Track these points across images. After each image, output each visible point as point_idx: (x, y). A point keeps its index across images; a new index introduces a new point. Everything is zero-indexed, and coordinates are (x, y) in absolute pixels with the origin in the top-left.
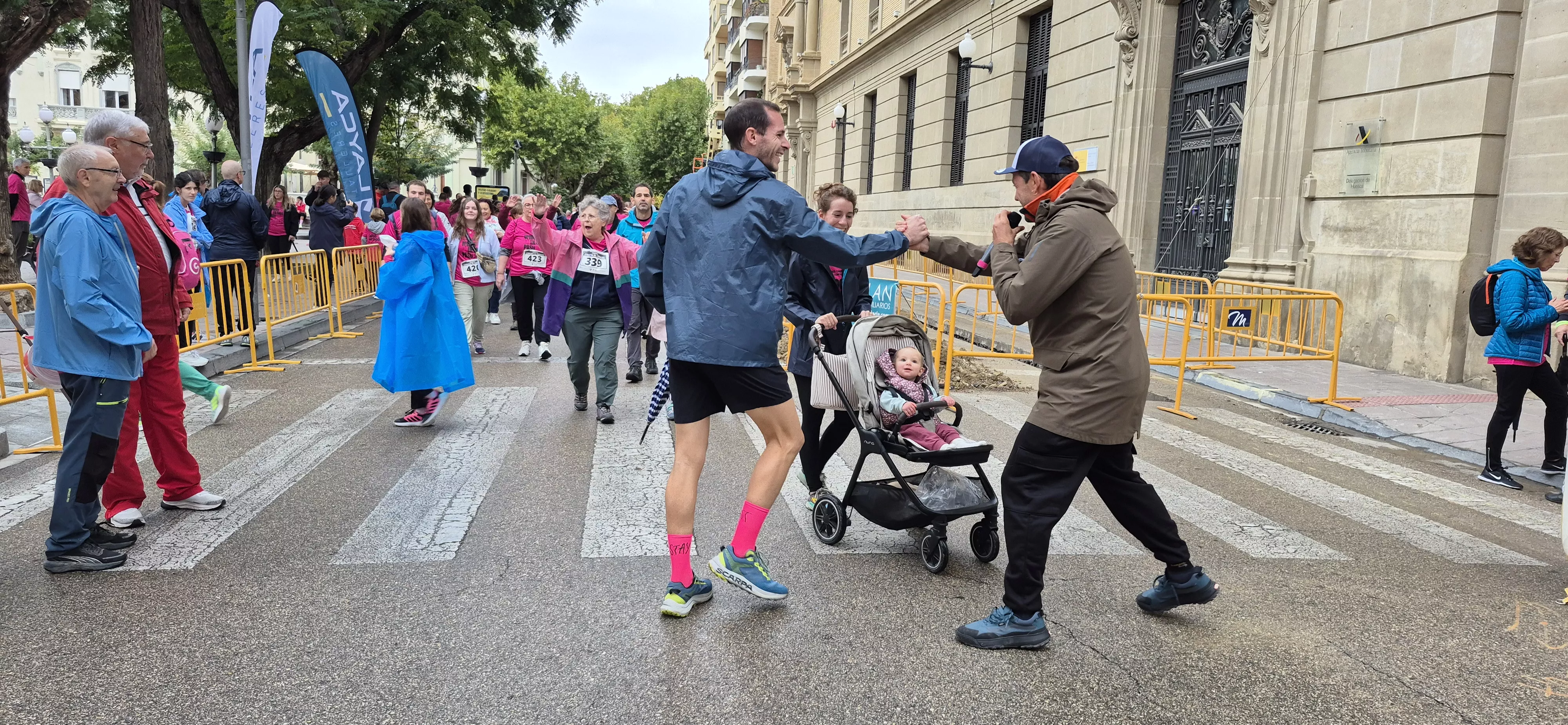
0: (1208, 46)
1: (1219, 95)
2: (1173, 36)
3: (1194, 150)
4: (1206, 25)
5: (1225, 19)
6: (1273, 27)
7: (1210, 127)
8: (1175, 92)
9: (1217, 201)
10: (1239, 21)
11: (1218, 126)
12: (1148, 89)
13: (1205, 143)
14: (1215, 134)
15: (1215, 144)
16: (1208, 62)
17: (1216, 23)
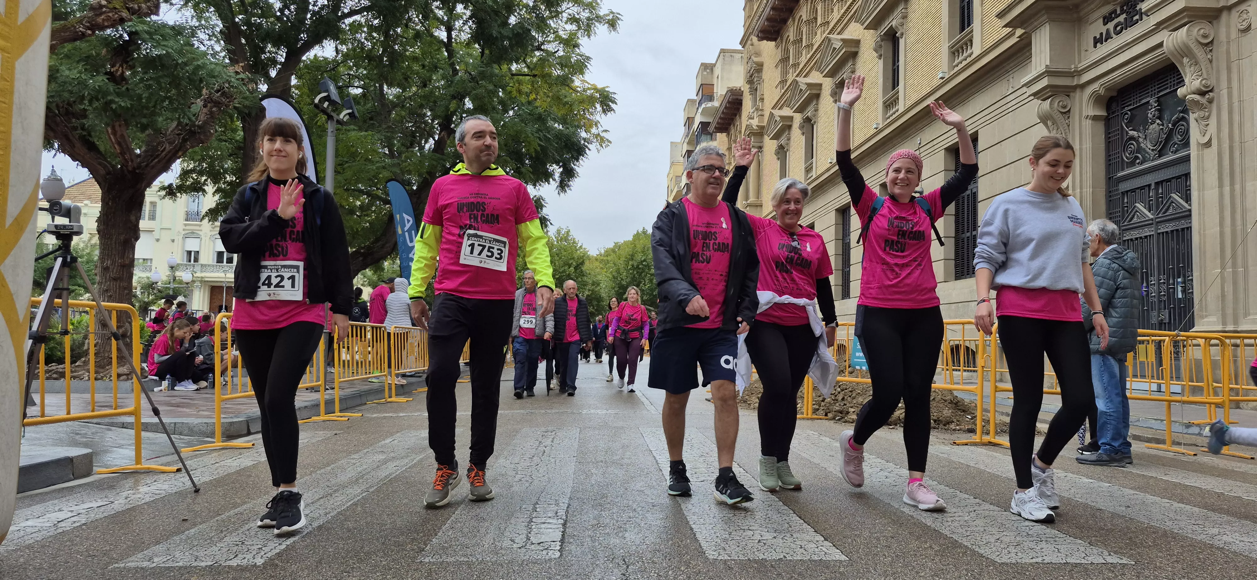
0: (1139, 150)
1: (1157, 189)
2: (1102, 146)
3: (1137, 239)
4: (1135, 133)
5: (1154, 125)
6: (1213, 121)
7: (1152, 217)
8: (1110, 192)
9: (1168, 280)
10: (1170, 125)
11: (1160, 215)
12: (1084, 190)
13: (1147, 232)
14: (1158, 222)
15: (1159, 231)
16: (1141, 163)
17: (1145, 129)
